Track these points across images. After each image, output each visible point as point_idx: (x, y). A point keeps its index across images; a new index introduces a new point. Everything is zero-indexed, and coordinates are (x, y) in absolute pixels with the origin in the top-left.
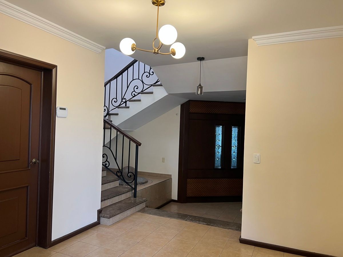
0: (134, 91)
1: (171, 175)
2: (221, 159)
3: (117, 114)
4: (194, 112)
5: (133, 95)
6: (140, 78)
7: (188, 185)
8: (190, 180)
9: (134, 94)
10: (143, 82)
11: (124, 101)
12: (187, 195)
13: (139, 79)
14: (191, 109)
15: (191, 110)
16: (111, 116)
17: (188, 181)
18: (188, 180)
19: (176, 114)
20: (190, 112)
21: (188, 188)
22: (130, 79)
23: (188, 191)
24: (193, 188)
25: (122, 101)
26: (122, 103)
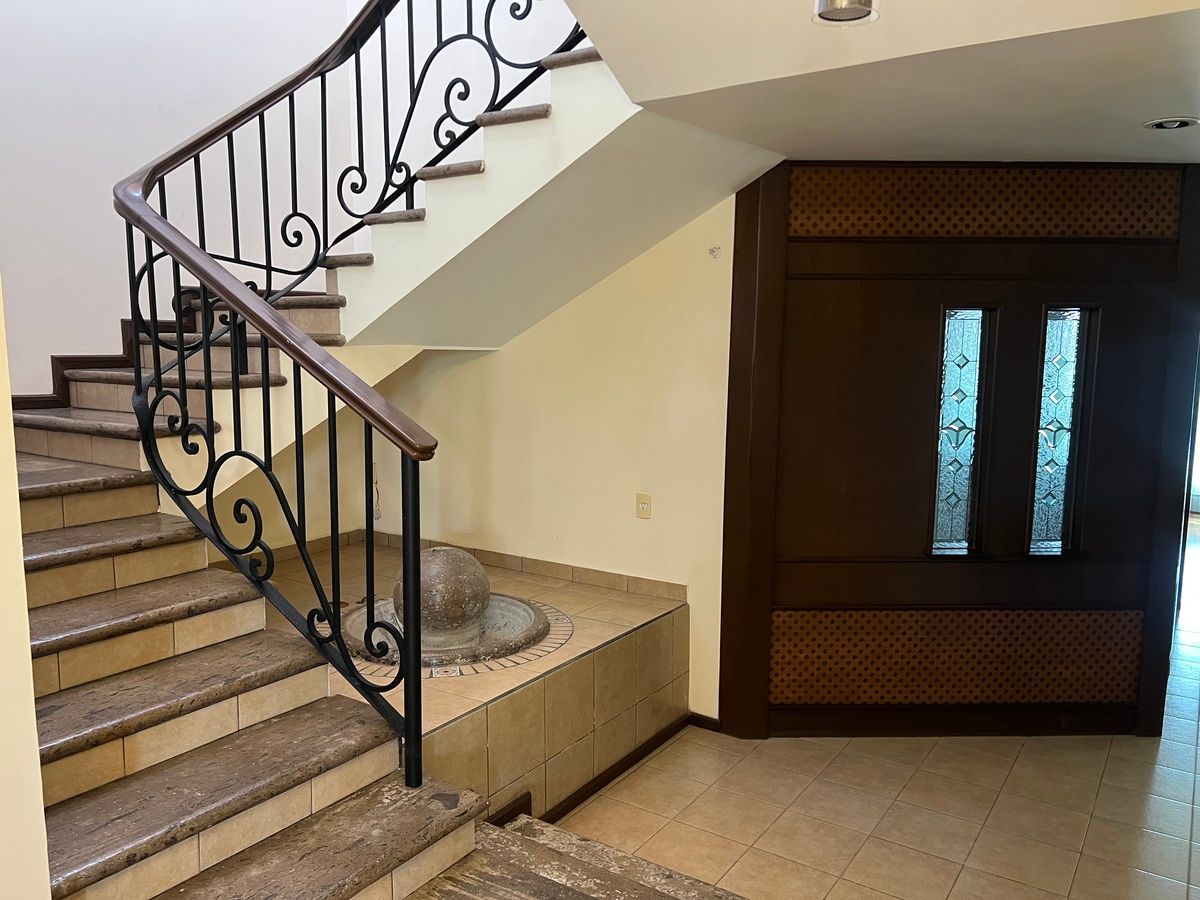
0: (449, 114)
1: (685, 587)
2: (973, 502)
3: (366, 261)
4: (815, 232)
5: (445, 141)
6: (479, 31)
7: (777, 646)
8: (790, 616)
9: (449, 134)
10: (494, 54)
11: (399, 178)
12: (771, 698)
13: (470, 35)
14: (796, 219)
15: (795, 225)
16: (339, 270)
17: (778, 621)
18: (780, 617)
19: (712, 251)
20: (791, 234)
21: (777, 657)
22: (425, 43)
23: (777, 675)
24: (807, 657)
25: (389, 182)
26: (391, 190)
